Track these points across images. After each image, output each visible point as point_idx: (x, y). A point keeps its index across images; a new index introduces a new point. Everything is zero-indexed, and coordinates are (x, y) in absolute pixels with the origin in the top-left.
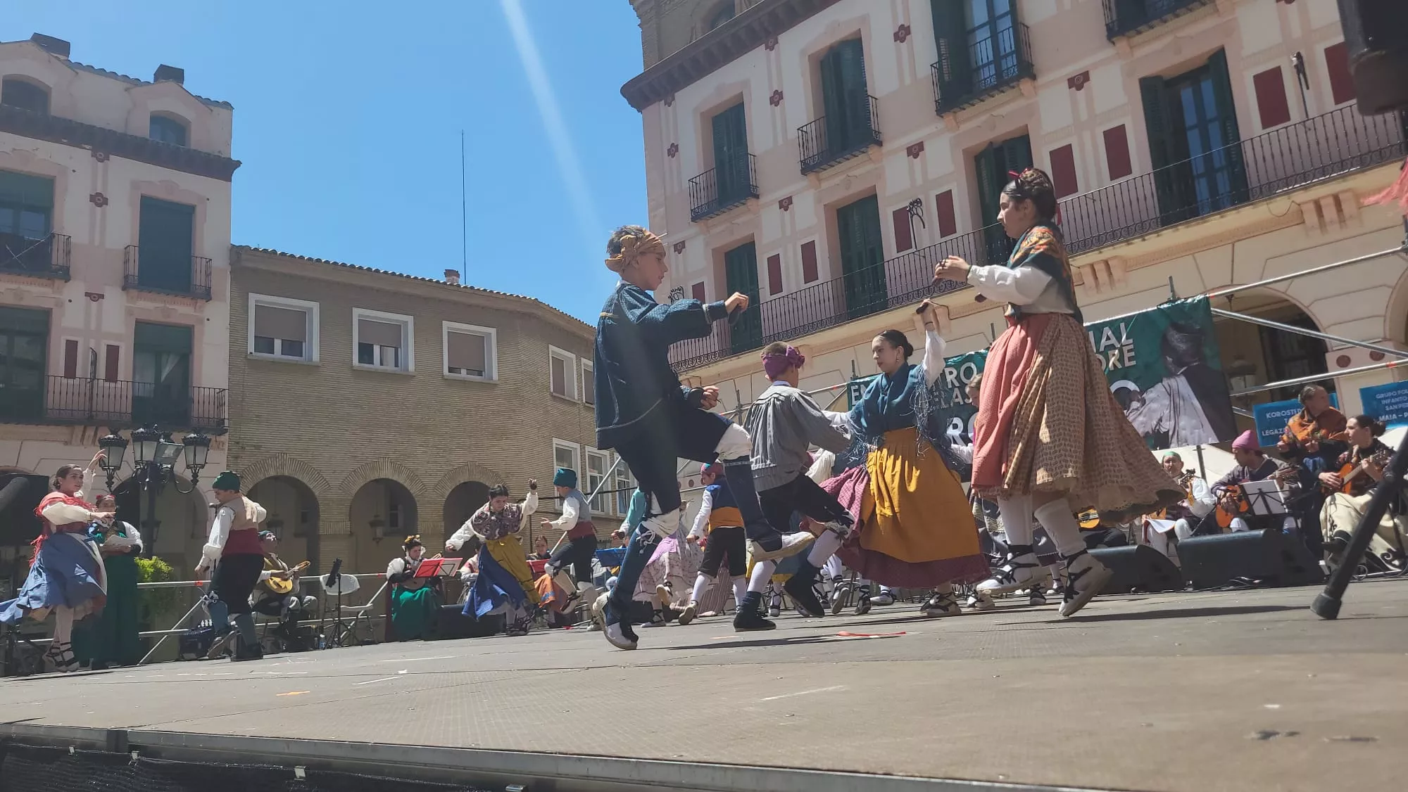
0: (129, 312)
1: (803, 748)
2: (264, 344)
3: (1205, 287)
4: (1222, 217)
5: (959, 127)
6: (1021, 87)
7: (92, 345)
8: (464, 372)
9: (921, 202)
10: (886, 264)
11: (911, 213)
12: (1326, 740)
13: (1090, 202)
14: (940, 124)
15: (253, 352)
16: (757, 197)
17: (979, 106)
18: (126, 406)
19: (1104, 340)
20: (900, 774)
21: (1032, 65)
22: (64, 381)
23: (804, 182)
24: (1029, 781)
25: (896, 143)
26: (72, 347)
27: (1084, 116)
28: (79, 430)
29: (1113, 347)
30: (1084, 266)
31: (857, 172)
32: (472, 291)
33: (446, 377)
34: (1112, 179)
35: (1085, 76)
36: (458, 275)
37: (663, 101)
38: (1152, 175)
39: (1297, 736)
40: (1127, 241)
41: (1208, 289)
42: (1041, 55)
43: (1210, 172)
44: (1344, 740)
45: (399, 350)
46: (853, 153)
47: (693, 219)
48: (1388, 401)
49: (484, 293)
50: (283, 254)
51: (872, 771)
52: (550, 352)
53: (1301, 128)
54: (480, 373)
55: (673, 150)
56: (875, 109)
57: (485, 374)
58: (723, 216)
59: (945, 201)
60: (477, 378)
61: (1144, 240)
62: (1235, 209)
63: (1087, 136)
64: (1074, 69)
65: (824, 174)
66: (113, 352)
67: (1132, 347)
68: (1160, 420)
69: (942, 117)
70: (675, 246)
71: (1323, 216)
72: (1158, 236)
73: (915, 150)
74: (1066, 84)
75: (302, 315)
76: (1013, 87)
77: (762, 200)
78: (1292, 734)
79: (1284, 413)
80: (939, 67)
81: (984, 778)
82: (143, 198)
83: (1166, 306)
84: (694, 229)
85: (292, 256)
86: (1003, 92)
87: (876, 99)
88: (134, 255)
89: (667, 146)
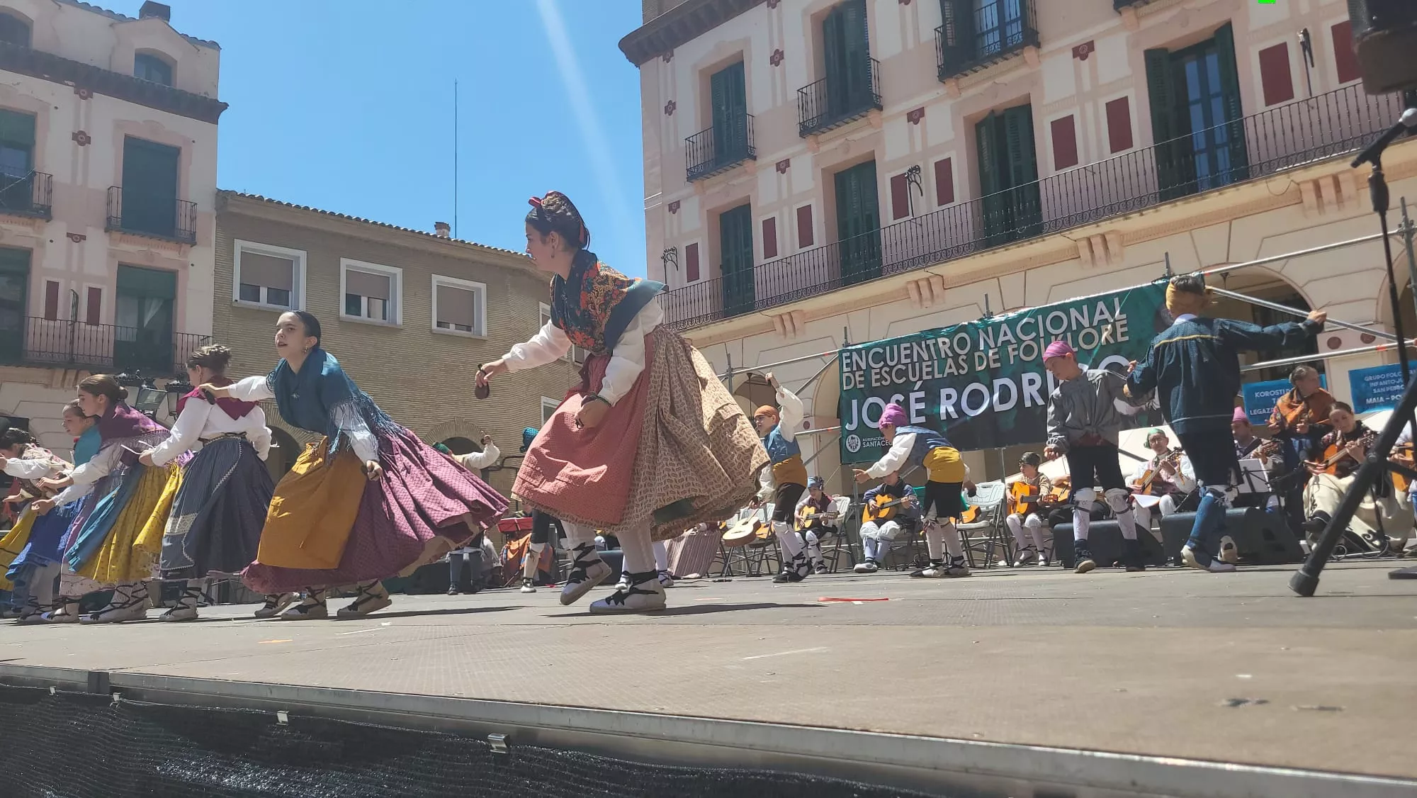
0: (112, 255)
1: (783, 705)
2: (250, 292)
3: (1200, 264)
4: (1220, 194)
5: (960, 94)
6: (1025, 55)
7: (74, 286)
8: (452, 326)
9: (919, 169)
10: (882, 231)
11: (909, 180)
12: (1294, 708)
13: (1089, 174)
14: (942, 90)
15: (238, 298)
16: (755, 158)
17: (983, 73)
18: (109, 350)
19: (1097, 314)
20: (878, 730)
21: (1037, 33)
22: (45, 322)
23: (801, 145)
24: (1003, 740)
25: (897, 108)
26: (53, 288)
27: (1087, 86)
28: (59, 373)
30: (1080, 240)
31: (857, 136)
32: (462, 245)
33: (434, 332)
34: (1113, 151)
35: (1090, 46)
36: (449, 229)
37: (661, 57)
38: (1153, 149)
39: (1266, 705)
40: (1124, 215)
41: (1203, 266)
42: (1047, 22)
43: (1211, 146)
44: (1312, 709)
45: (387, 302)
46: (853, 117)
47: (689, 179)
48: (1376, 384)
49: (475, 248)
50: (270, 200)
51: (848, 727)
52: (541, 310)
53: (1304, 107)
54: (469, 329)
55: (670, 108)
56: (876, 71)
57: (475, 329)
58: (720, 177)
59: (944, 169)
60: (464, 333)
61: (1142, 215)
62: (1235, 186)
63: (1089, 107)
64: (1078, 38)
65: (822, 137)
66: (95, 294)
67: (1125, 322)
69: (944, 83)
70: (670, 205)
71: (1321, 196)
72: (1157, 211)
73: (915, 116)
74: (1071, 54)
75: (289, 264)
76: (1017, 55)
77: (759, 162)
78: (1262, 702)
79: (1272, 393)
80: (942, 31)
81: (959, 736)
82: (127, 137)
83: (1160, 282)
84: (689, 189)
85: (279, 203)
86: (1006, 59)
87: (878, 62)
88: (117, 196)
89: (664, 104)
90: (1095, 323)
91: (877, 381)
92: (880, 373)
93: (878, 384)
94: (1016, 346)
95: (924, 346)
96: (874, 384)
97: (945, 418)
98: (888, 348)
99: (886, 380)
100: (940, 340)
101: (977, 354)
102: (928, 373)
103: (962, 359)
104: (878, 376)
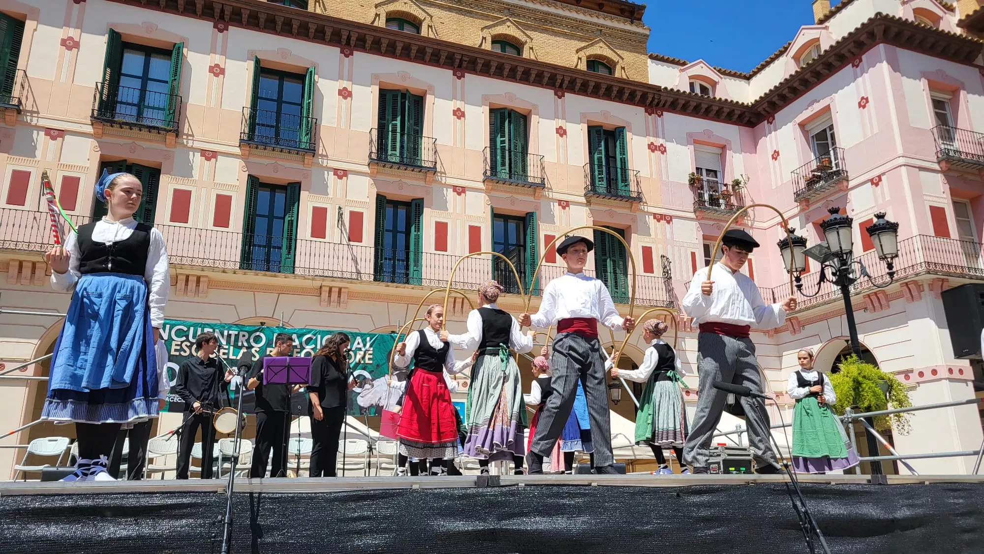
5: (104, 137)
6: (167, 137)
19: (356, 343)
25: (36, 119)
29: (360, 349)
34: (215, 225)
35: (214, 154)
38: (242, 236)
43: (268, 245)
59: (71, 183)
63: (203, 192)
64: (208, 146)
67: (371, 352)
68: (380, 398)
73: (52, 133)
76: (159, 133)
86: (150, 132)
90: (353, 349)
91: (176, 350)
92: (181, 345)
93: (177, 353)
94: (299, 350)
95: (226, 333)
96: (173, 353)
97: (234, 389)
98: (192, 329)
99: (185, 352)
100: (241, 333)
101: (269, 349)
102: (224, 354)
103: (256, 351)
104: (178, 348)
